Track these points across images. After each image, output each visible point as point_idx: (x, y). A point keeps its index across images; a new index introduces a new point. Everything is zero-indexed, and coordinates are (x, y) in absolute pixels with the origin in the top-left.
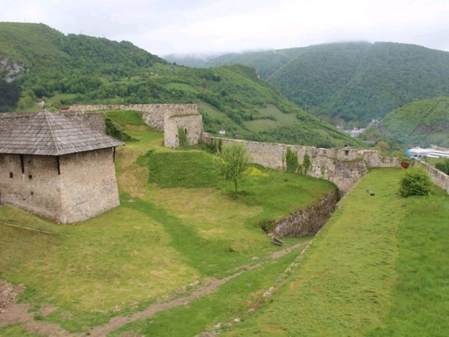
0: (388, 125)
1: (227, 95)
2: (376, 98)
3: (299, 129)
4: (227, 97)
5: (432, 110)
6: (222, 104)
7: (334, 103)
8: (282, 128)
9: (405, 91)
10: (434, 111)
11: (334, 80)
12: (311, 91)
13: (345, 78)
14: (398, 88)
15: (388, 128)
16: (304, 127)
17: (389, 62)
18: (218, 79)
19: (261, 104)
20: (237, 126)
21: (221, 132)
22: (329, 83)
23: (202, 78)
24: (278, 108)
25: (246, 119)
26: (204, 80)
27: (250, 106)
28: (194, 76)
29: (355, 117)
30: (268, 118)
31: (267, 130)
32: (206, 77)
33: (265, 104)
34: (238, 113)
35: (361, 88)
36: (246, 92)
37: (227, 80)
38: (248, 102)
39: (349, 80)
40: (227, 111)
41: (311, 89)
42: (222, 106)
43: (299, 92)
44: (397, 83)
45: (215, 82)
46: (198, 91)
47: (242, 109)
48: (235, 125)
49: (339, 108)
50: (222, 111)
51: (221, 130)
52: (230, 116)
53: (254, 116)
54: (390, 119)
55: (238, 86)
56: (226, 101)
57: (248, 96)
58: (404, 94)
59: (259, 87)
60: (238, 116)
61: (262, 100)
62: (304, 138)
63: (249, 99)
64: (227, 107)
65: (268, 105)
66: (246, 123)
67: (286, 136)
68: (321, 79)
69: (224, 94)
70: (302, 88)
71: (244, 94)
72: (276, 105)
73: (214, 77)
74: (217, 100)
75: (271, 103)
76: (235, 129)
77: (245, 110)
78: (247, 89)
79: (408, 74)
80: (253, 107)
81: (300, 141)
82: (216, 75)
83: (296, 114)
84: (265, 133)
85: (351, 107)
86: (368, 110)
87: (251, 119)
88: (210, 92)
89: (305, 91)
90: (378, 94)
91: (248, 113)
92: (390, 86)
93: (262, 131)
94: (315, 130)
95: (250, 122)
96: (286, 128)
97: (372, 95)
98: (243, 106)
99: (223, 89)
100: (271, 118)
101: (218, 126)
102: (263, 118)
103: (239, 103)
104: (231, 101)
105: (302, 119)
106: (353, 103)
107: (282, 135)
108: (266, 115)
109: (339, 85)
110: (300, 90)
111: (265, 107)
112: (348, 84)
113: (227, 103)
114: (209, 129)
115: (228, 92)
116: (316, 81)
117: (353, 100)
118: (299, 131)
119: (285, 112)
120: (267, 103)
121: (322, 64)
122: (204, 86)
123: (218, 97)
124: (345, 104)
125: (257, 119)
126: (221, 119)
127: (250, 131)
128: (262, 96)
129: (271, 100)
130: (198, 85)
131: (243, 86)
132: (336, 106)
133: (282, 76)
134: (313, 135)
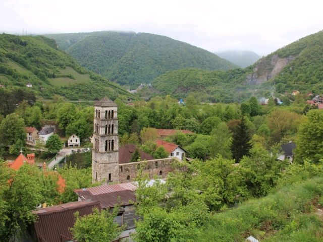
0: (156, 86)
1: (33, 57)
2: (141, 69)
3: (93, 85)
4: (33, 59)
5: (186, 76)
6: (29, 64)
7: (112, 72)
8: (80, 84)
9: (160, 66)
10: (188, 77)
11: (111, 56)
12: (95, 63)
13: (119, 55)
14: (156, 63)
15: (157, 88)
16: (97, 85)
17: (149, 46)
18: (25, 44)
19: (61, 66)
20: (42, 82)
21: (28, 86)
22: (107, 58)
23: (11, 42)
24: (75, 70)
25: (49, 76)
26: (13, 43)
27: (52, 66)
28: (4, 39)
29: (128, 82)
30: (68, 76)
31: (68, 86)
32: (14, 41)
33: (65, 66)
34: (42, 72)
35: (131, 62)
36: (48, 55)
37: (33, 45)
38: (51, 64)
39: (122, 56)
40: (33, 70)
41: (95, 62)
42: (29, 65)
43: (86, 64)
44: (154, 60)
45: (23, 46)
46: (7, 51)
47: (46, 68)
48: (41, 81)
49: (115, 75)
50: (29, 69)
51: (28, 83)
52: (36, 73)
53: (56, 75)
54: (157, 82)
55: (42, 51)
56: (32, 62)
57: (51, 59)
58: (159, 67)
59: (59, 53)
60: (43, 73)
61: (62, 62)
62: (97, 93)
63: (51, 61)
64: (34, 67)
65: (67, 67)
66: (49, 80)
67: (83, 91)
68: (102, 55)
69: (30, 56)
70: (88, 61)
71: (47, 57)
72: (73, 67)
73: (21, 42)
74: (24, 59)
75: (69, 66)
76: (40, 84)
77: (48, 69)
78: (50, 53)
79: (162, 55)
80: (55, 68)
81: (94, 95)
82: (23, 41)
83: (89, 75)
84: (66, 88)
85: (124, 75)
86: (137, 78)
87: (54, 76)
88: (18, 54)
89: (90, 63)
90: (143, 67)
91: (51, 72)
92: (150, 62)
93: (63, 86)
94: (105, 88)
95: (53, 79)
96: (82, 85)
97: (138, 67)
98: (46, 66)
99: (30, 52)
100: (70, 77)
101: (25, 80)
102: (64, 76)
103: (43, 63)
104: (37, 62)
105: (94, 79)
106: (125, 72)
107: (80, 90)
108: (66, 74)
109: (115, 60)
110: (87, 62)
111: (65, 68)
112: (121, 59)
113: (33, 64)
114: (17, 82)
115: (33, 55)
116: (98, 56)
117: (125, 70)
118: (93, 88)
119: (81, 73)
120: (67, 66)
121: (102, 44)
122: (12, 48)
123: (25, 58)
124: (120, 73)
125: (58, 77)
126: (28, 76)
127: (53, 86)
128: (62, 60)
129: (69, 63)
130: (7, 47)
131: (46, 51)
132: (114, 74)
133: (73, 52)
134: (104, 91)
